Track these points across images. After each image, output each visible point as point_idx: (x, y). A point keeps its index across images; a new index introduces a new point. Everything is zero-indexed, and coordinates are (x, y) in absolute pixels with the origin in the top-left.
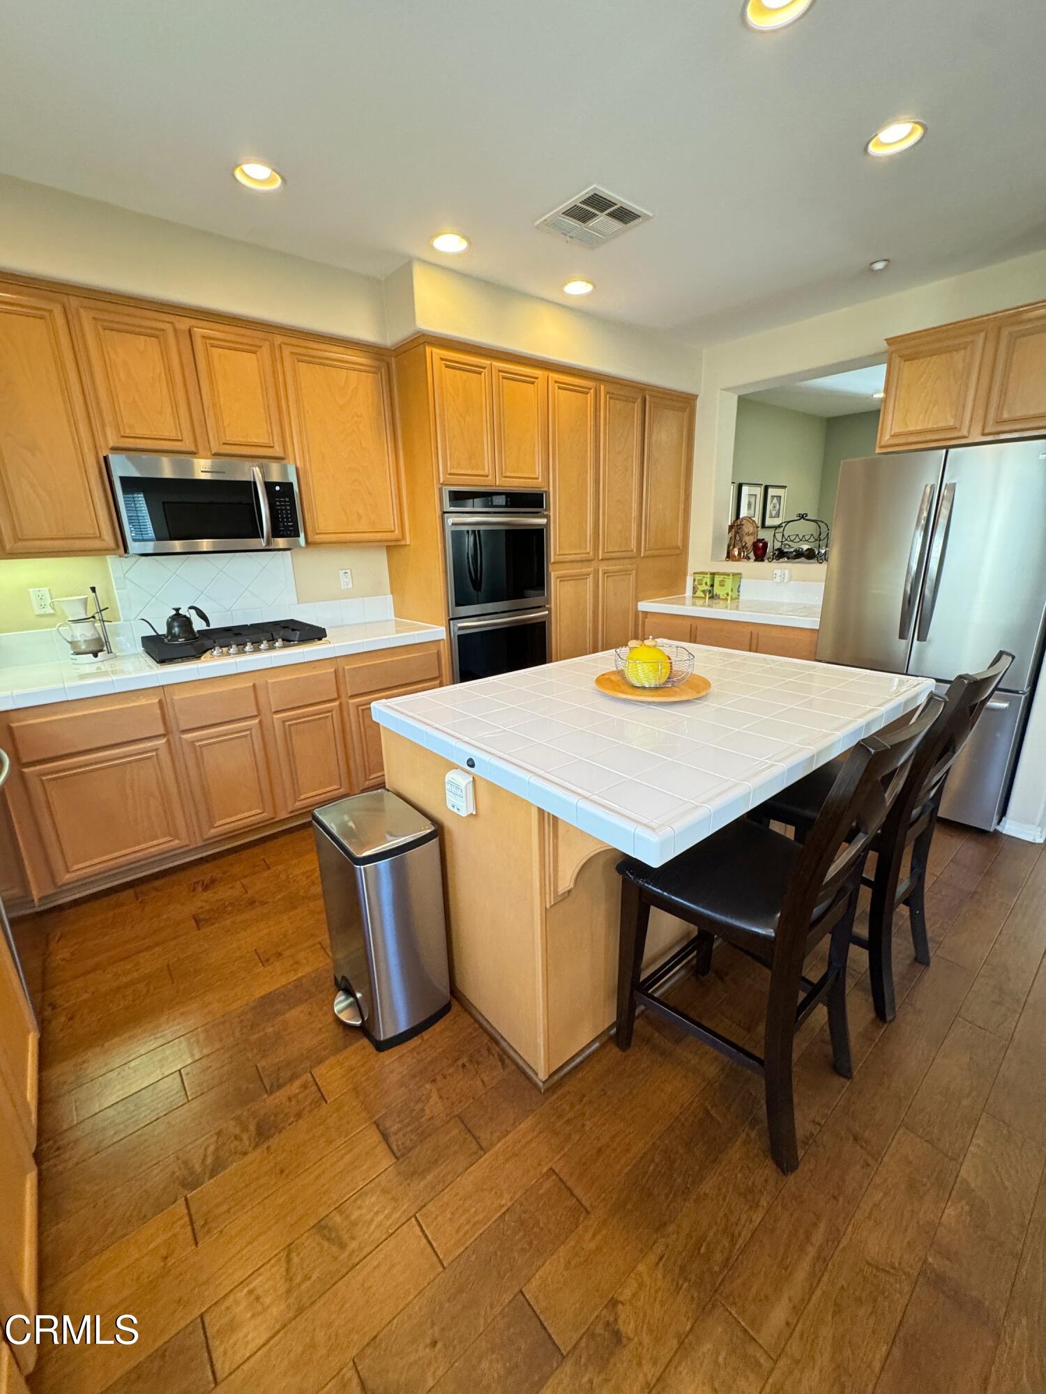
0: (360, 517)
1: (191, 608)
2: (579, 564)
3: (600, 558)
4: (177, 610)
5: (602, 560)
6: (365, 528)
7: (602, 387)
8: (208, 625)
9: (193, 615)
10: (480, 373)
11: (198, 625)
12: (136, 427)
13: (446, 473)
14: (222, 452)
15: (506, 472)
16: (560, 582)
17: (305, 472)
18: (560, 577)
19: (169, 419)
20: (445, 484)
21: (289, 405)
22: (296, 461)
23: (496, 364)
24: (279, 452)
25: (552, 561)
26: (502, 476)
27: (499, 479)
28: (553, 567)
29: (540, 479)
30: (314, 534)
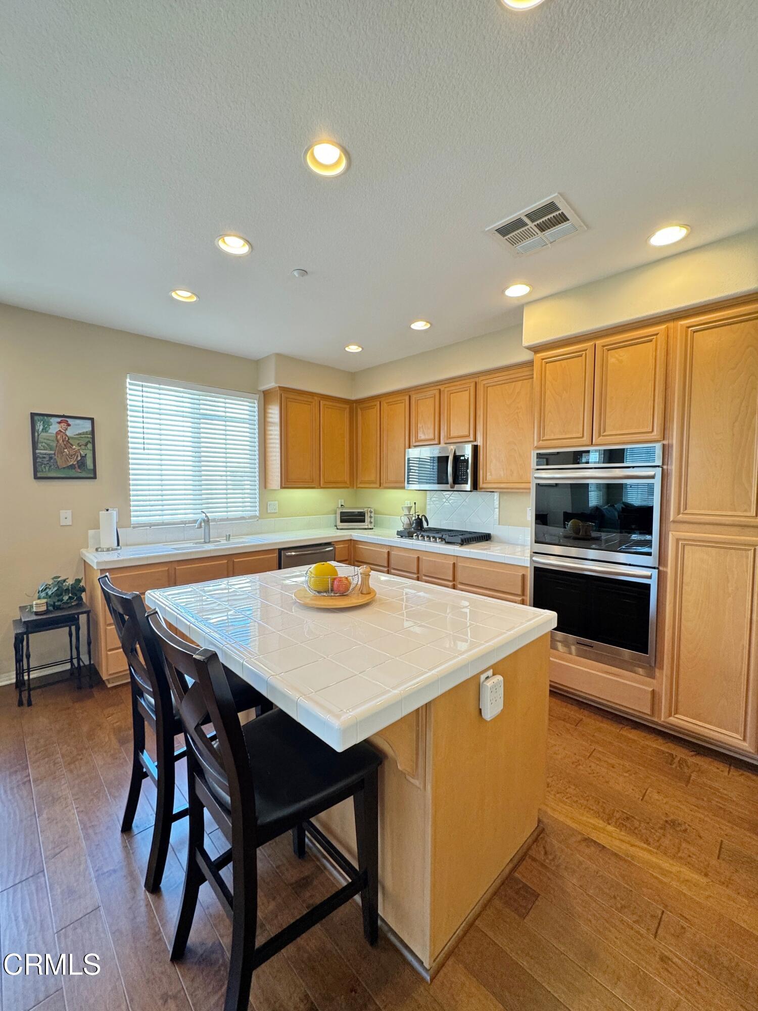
0: (512, 473)
1: (426, 515)
2: (730, 529)
6: (514, 481)
8: (427, 524)
10: (581, 356)
11: (424, 525)
12: (422, 436)
13: (539, 440)
14: (448, 442)
15: (605, 431)
16: (684, 546)
17: (483, 447)
18: (685, 540)
19: (431, 431)
20: (538, 448)
21: (480, 413)
22: (479, 442)
23: (599, 342)
24: (472, 439)
25: (671, 519)
26: (600, 435)
27: (596, 440)
28: (672, 526)
29: (655, 433)
30: (483, 483)
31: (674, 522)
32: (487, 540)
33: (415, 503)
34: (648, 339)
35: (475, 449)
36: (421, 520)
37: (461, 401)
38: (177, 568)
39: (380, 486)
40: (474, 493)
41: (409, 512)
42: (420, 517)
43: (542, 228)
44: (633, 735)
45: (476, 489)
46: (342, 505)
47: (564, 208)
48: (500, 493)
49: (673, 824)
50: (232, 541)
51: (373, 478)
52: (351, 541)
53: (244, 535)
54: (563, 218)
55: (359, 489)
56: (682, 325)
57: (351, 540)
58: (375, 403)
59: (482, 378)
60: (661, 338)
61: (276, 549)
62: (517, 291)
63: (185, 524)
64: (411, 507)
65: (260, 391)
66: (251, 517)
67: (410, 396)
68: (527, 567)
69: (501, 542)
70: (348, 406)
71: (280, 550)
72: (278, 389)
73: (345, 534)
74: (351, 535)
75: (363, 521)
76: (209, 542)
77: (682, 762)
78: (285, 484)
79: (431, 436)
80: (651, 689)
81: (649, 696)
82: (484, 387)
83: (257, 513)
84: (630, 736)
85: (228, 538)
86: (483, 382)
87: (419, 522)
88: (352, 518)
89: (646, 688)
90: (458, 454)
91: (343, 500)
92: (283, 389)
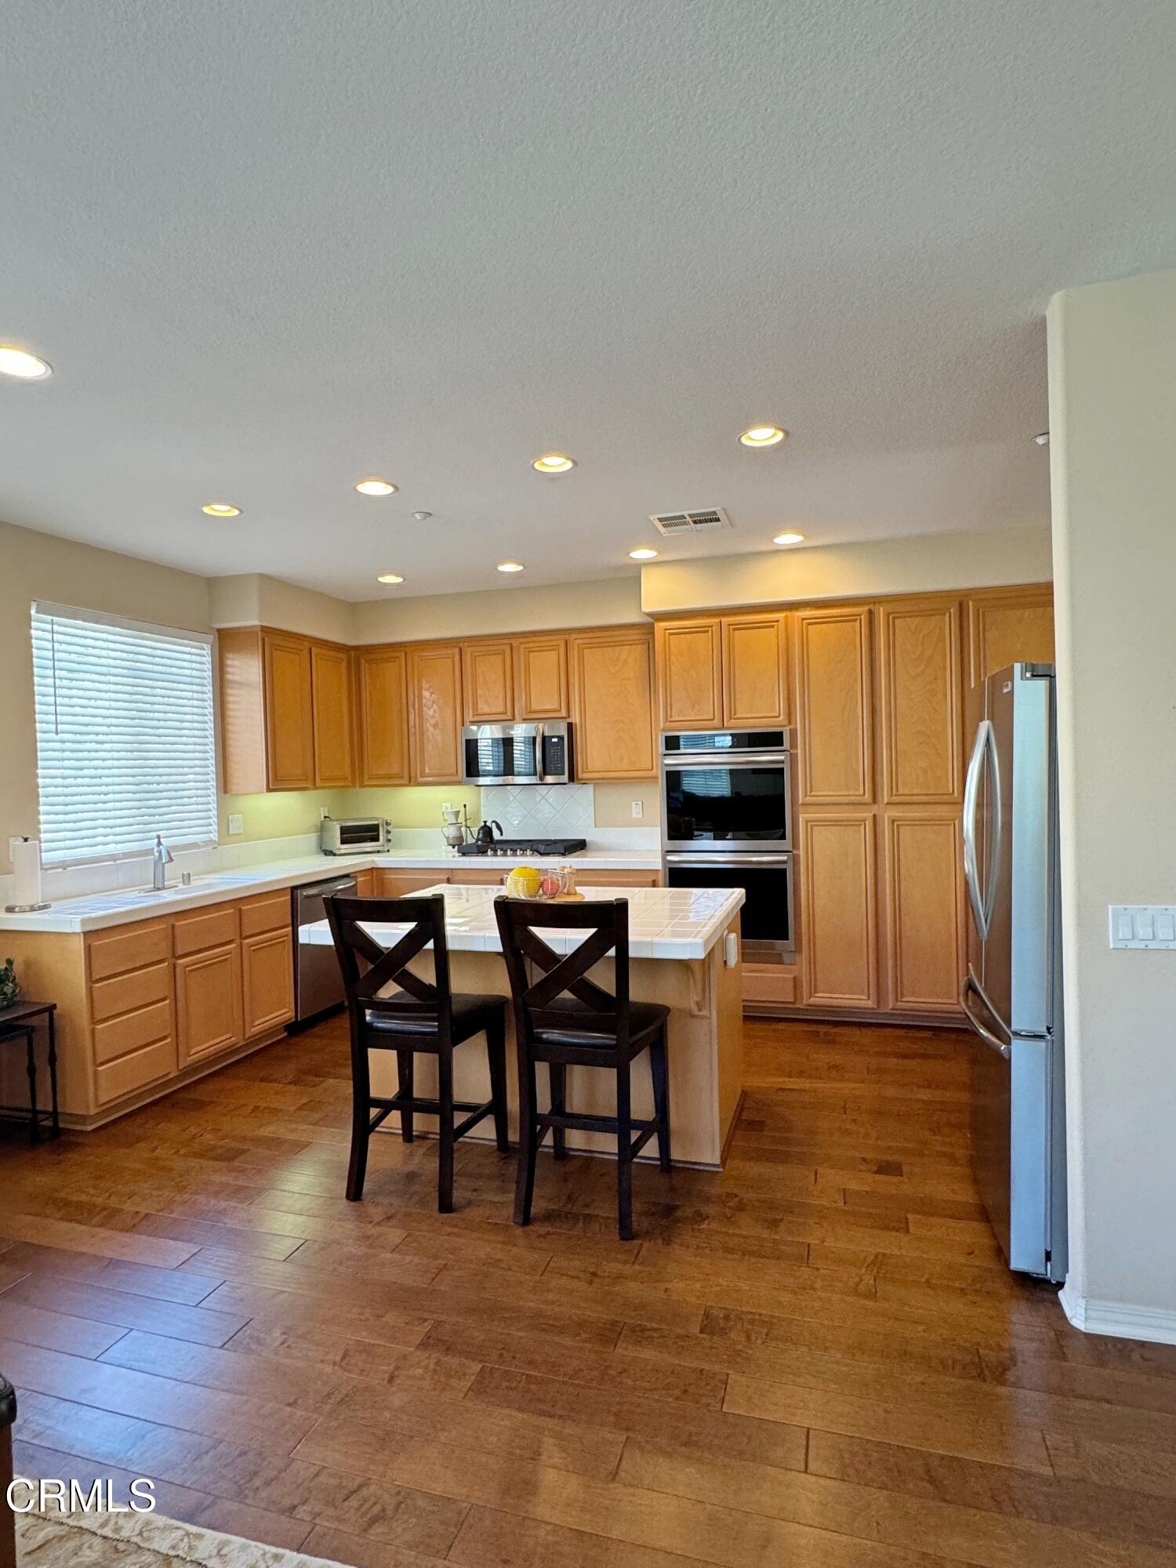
0: (622, 759)
1: (494, 822)
2: (851, 807)
3: (886, 802)
4: (485, 822)
5: (887, 804)
6: (625, 768)
7: (881, 609)
8: (502, 835)
9: (494, 826)
10: (707, 632)
11: (496, 835)
12: (484, 708)
13: (666, 720)
14: (527, 717)
15: (735, 714)
16: (812, 827)
17: (581, 726)
18: (813, 821)
19: (501, 701)
20: (664, 730)
21: (575, 680)
22: (575, 719)
23: (725, 620)
24: (564, 713)
25: (800, 802)
26: (731, 718)
27: (728, 721)
28: (801, 809)
29: (781, 718)
30: (583, 772)
31: (803, 804)
32: (582, 849)
33: (465, 806)
34: (768, 625)
35: (570, 726)
36: (490, 829)
37: (545, 663)
38: (176, 924)
39: (410, 781)
40: (571, 786)
41: (457, 820)
42: (488, 824)
43: (695, 522)
44: (781, 1026)
45: (573, 781)
46: (325, 817)
47: (720, 515)
48: (595, 784)
49: (835, 1067)
50: (194, 883)
51: (396, 770)
52: (373, 871)
53: (203, 874)
54: (718, 520)
55: (366, 789)
56: (798, 617)
57: (373, 868)
58: (397, 654)
59: (574, 636)
60: (781, 625)
61: (285, 889)
62: (642, 554)
63: (115, 860)
64: (459, 812)
65: (213, 629)
66: (206, 843)
67: (461, 650)
68: (657, 871)
69: (601, 849)
70: (343, 656)
71: (294, 889)
72: (259, 629)
73: (364, 860)
74: (373, 861)
75: (376, 839)
76: (164, 888)
77: (826, 1034)
78: (273, 785)
79: (501, 709)
80: (792, 976)
81: (791, 984)
82: (579, 647)
83: (214, 836)
84: (780, 1027)
85: (186, 878)
86: (576, 641)
87: (486, 831)
88: (361, 834)
89: (788, 976)
90: (546, 734)
91: (326, 809)
92: (265, 630)
